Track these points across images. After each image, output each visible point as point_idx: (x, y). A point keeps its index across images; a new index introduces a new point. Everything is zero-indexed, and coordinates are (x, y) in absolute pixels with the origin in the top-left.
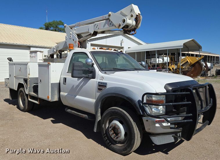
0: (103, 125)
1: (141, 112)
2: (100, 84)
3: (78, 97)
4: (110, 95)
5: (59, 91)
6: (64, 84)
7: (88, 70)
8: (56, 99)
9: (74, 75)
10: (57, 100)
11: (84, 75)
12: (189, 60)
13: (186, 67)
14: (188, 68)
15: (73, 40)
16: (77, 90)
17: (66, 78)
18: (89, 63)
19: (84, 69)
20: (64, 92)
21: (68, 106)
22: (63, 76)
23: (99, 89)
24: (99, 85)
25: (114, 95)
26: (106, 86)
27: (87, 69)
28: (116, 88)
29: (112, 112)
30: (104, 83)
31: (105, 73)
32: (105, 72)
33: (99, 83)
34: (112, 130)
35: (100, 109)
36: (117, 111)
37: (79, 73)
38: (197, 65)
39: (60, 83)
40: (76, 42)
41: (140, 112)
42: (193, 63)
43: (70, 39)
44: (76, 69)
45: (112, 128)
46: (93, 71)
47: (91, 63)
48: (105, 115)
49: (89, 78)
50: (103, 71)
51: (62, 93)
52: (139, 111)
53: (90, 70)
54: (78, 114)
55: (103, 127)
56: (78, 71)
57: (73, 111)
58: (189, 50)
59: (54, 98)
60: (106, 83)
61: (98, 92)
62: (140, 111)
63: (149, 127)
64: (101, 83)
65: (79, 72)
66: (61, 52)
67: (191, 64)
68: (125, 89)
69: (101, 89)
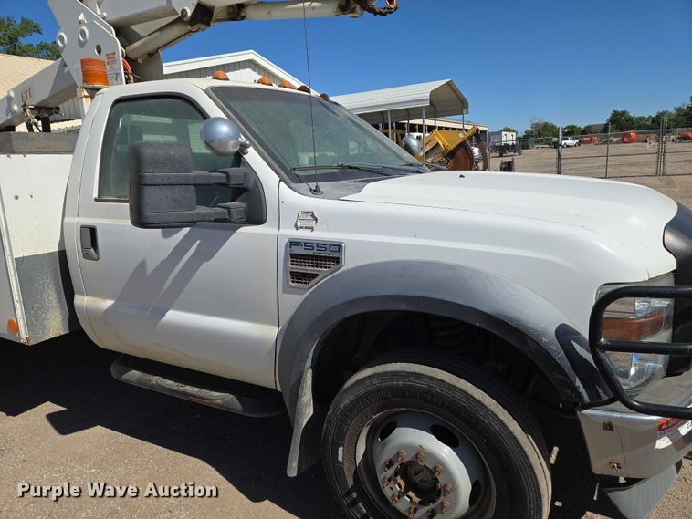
0: (341, 449)
1: (582, 390)
2: (299, 250)
3: (173, 316)
4: (376, 307)
5: (69, 292)
6: (87, 256)
7: (225, 181)
8: (55, 326)
9: (150, 215)
10: (62, 333)
11: (203, 210)
12: (441, 140)
13: (435, 161)
14: (440, 162)
15: (99, 52)
16: (168, 282)
17: (93, 230)
18: (223, 141)
19: (200, 177)
20: (93, 295)
21: (120, 353)
22: (77, 220)
23: (296, 276)
24: (293, 256)
25: (404, 307)
26: (337, 261)
27: (217, 177)
28: (404, 268)
29: (390, 388)
30: (321, 245)
31: (316, 191)
32: (313, 185)
33: (292, 243)
34: (396, 474)
35: (309, 375)
36: (422, 384)
37: (175, 200)
38: (460, 152)
39: (62, 254)
40: (112, 56)
41: (575, 389)
42: (451, 147)
43: (82, 45)
44: (158, 181)
45: (397, 465)
46: (250, 185)
47: (231, 143)
48: (346, 402)
49: (229, 223)
50: (299, 180)
51: (80, 300)
52: (572, 383)
53: (233, 182)
54: (185, 394)
55: (340, 459)
56: (167, 191)
57: (156, 380)
58: (436, 112)
59: (44, 328)
60: (338, 247)
61: (288, 290)
62: (578, 383)
63: (619, 458)
64: (308, 244)
65: (178, 193)
66: (46, 115)
67: (447, 152)
68: (464, 268)
69: (309, 277)
